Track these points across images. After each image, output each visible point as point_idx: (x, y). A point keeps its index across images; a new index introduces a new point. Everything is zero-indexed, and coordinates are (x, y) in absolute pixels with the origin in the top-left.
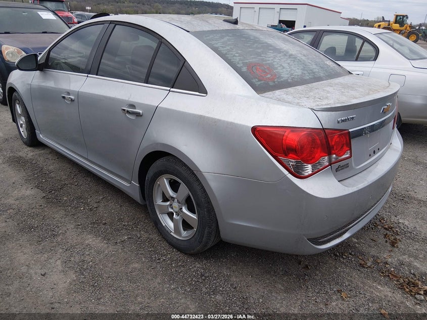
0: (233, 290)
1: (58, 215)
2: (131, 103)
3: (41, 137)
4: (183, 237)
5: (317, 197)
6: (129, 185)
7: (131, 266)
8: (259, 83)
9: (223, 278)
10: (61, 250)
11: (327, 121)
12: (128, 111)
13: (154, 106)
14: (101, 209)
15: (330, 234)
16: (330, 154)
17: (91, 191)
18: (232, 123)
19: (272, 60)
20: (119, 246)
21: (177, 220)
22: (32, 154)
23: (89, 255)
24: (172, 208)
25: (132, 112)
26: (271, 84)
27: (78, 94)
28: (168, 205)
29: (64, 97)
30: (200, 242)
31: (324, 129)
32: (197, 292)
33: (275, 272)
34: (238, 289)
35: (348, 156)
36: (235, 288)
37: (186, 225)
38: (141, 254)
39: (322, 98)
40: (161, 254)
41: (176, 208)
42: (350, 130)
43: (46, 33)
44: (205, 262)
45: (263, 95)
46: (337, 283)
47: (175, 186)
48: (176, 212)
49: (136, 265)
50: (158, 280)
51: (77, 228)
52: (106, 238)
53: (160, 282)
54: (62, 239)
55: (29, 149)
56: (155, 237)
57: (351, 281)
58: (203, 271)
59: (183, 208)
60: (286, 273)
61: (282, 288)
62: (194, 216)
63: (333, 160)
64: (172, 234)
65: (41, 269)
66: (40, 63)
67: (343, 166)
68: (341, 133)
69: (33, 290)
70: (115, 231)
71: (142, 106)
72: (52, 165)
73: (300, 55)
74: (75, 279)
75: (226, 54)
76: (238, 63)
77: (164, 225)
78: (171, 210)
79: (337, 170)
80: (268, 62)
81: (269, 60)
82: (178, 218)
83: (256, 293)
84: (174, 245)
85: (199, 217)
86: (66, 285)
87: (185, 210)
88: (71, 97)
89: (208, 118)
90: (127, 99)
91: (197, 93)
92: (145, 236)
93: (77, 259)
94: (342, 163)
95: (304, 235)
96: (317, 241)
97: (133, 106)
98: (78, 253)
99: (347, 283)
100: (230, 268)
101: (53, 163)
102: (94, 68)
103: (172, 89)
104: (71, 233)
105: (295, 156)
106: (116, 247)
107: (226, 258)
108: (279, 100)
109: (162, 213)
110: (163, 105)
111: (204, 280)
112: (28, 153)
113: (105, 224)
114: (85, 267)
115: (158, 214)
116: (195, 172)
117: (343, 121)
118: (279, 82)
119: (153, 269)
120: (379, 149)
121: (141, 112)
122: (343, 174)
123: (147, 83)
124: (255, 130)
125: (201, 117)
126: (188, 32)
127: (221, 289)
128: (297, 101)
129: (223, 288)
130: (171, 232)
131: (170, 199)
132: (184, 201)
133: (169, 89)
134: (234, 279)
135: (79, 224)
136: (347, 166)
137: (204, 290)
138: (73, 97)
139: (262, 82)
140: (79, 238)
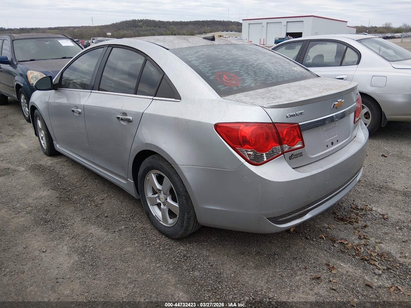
0: (209, 267)
1: (68, 210)
2: (124, 112)
3: (58, 147)
4: (170, 224)
5: (270, 181)
6: (125, 182)
7: (125, 250)
8: (224, 88)
9: (202, 258)
10: (68, 238)
11: (277, 116)
12: (122, 119)
13: (141, 113)
14: (104, 205)
15: (289, 214)
16: (281, 144)
17: (98, 190)
18: (199, 122)
19: (239, 69)
20: (117, 234)
21: (164, 209)
22: (51, 162)
23: (91, 241)
24: (160, 199)
25: (125, 119)
26: (235, 88)
27: (84, 108)
28: (156, 197)
29: (73, 111)
30: (182, 227)
31: (273, 123)
32: (178, 269)
33: (249, 253)
34: (214, 266)
35: (300, 146)
36: (212, 265)
37: (172, 214)
38: (135, 240)
39: (275, 98)
40: (152, 240)
41: (162, 199)
42: (300, 124)
43: (65, 58)
44: (188, 245)
45: (225, 98)
46: (304, 261)
47: (160, 179)
48: (163, 203)
49: (129, 249)
50: (147, 260)
51: (83, 221)
52: (107, 228)
53: (148, 261)
54: (70, 230)
55: (49, 158)
56: (148, 226)
57: (317, 260)
58: (185, 252)
59: (168, 198)
60: (258, 253)
61: (253, 265)
62: (176, 205)
63: (286, 150)
64: (161, 222)
65: (51, 253)
66: (55, 83)
67: (296, 155)
68: (291, 126)
69: (43, 269)
70: (115, 222)
71: (132, 113)
72: (66, 171)
73: (268, 63)
74: (77, 260)
75: (198, 66)
76: (208, 73)
77: (154, 215)
78: (158, 201)
79: (290, 158)
80: (236, 70)
81: (236, 69)
82: (165, 207)
83: (229, 269)
84: (163, 231)
85: (179, 205)
86: (69, 265)
87: (169, 200)
88: (78, 110)
89: (181, 120)
90: (120, 108)
91: (174, 100)
92: (139, 225)
93: (81, 245)
94: (295, 152)
95: (263, 214)
96: (276, 220)
97: (125, 114)
98: (82, 240)
99: (313, 261)
100: (210, 250)
101: (68, 169)
102: (96, 85)
103: (155, 98)
104: (78, 225)
105: (249, 147)
106: (114, 235)
107: (207, 242)
108: (238, 101)
109: (152, 205)
110: (148, 111)
111: (186, 260)
112: (48, 161)
113: (107, 216)
114: (87, 251)
115: (149, 205)
116: (173, 165)
117: (291, 116)
118: (242, 87)
119: (143, 251)
120: (338, 141)
121: (131, 118)
122: (297, 162)
123: (136, 94)
124: (217, 127)
125: (176, 119)
126: (168, 49)
127: (199, 266)
128: (252, 101)
129: (201, 266)
130: (160, 220)
131: (158, 191)
132: (168, 192)
133: (152, 97)
134: (212, 259)
135: (85, 217)
136: (301, 155)
137: (185, 267)
138: (80, 111)
139: (227, 87)
140: (84, 229)
